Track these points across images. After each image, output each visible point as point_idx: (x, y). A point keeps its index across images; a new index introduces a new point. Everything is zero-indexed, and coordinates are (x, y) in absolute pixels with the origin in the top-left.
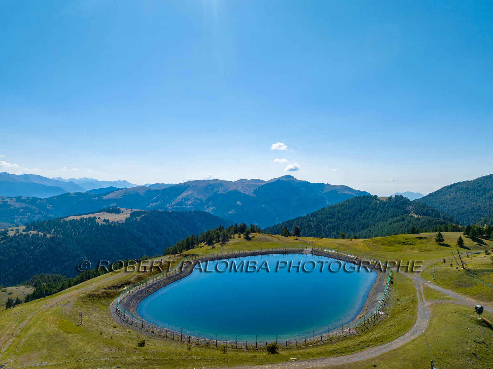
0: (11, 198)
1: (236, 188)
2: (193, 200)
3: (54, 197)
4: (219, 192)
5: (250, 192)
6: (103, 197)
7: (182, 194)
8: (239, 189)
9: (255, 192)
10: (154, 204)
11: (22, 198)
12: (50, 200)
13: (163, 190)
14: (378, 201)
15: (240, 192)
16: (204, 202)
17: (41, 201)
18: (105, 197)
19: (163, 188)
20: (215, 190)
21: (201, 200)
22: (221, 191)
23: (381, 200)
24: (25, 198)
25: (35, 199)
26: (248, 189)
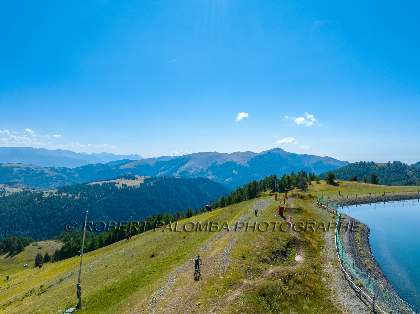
0: (47, 168)
1: (232, 159)
2: (195, 170)
3: (80, 168)
4: (217, 163)
5: (244, 163)
6: (120, 167)
7: (186, 164)
8: (235, 160)
9: (249, 162)
10: (162, 173)
11: (56, 168)
12: (77, 170)
13: (169, 161)
14: (377, 166)
15: (236, 163)
16: (205, 171)
17: (70, 171)
18: (122, 167)
19: (169, 160)
20: (214, 161)
21: (202, 170)
22: (219, 162)
23: (379, 166)
24: (57, 168)
25: (65, 169)
26: (243, 160)
